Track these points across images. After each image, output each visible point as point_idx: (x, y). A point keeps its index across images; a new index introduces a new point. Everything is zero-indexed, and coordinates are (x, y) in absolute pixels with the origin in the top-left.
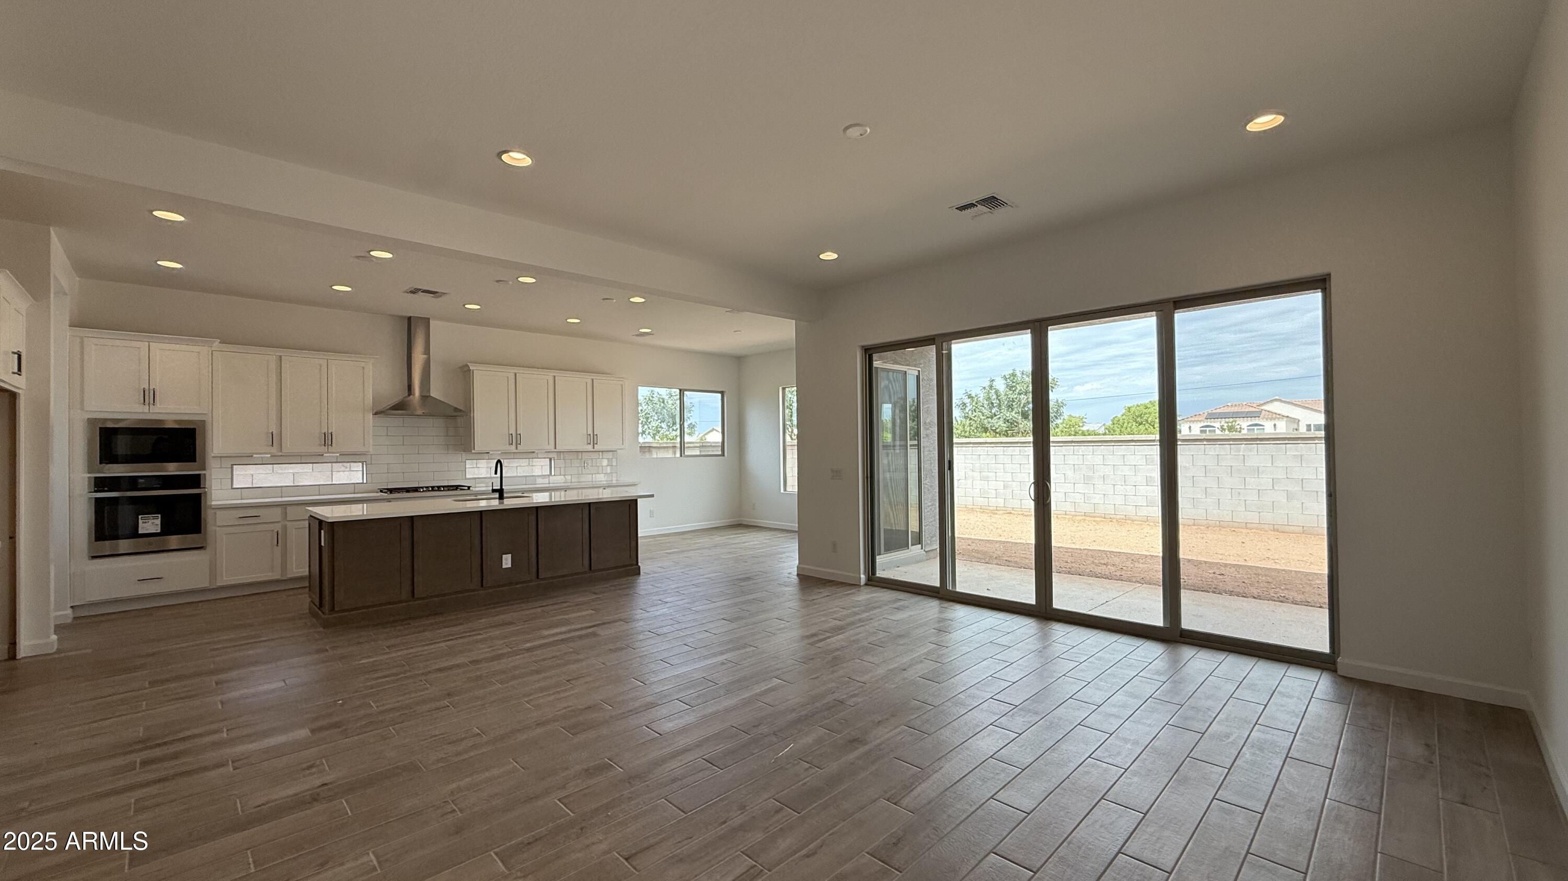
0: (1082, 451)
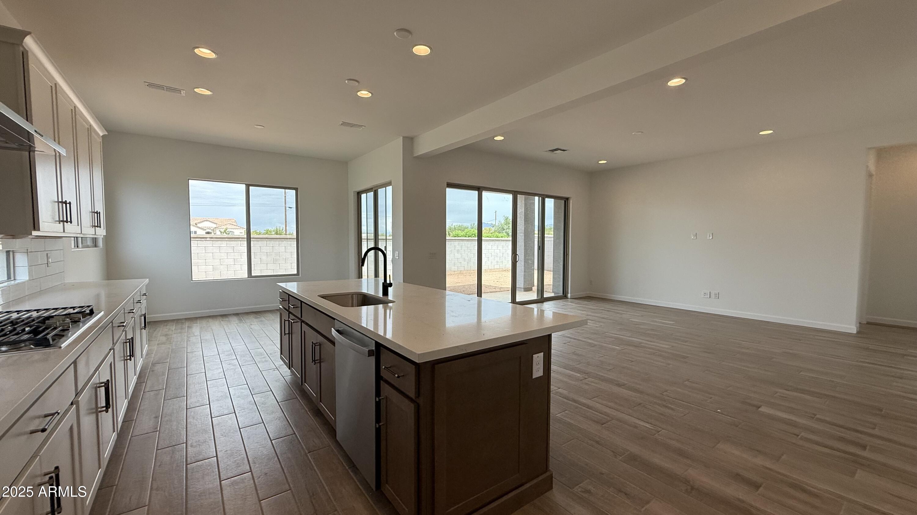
0: (272, 244)
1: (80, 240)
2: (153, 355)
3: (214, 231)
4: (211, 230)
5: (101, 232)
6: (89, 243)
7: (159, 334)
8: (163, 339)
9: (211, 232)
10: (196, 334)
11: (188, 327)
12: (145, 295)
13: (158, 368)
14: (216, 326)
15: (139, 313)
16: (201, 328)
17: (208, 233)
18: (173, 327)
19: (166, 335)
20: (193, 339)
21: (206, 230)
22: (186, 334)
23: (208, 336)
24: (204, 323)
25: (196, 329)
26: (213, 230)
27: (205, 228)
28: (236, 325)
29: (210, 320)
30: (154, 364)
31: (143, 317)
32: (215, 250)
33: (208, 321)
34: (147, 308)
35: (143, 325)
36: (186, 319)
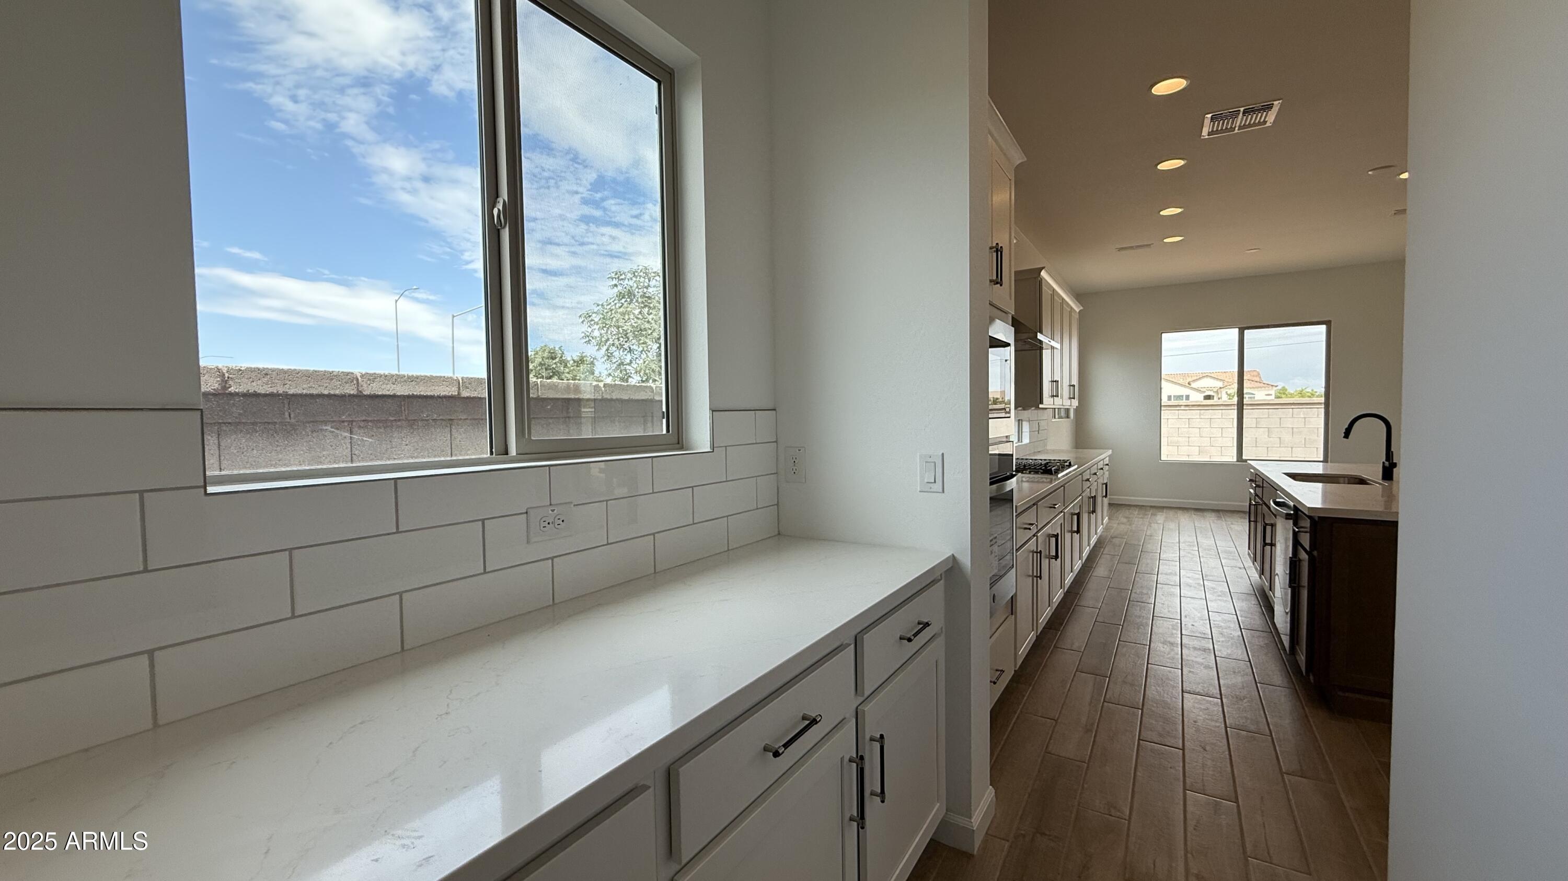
1: (1057, 410)
2: (1112, 531)
3: (1218, 394)
4: (1214, 392)
5: (1075, 403)
6: (1063, 414)
7: (1121, 515)
8: (1125, 520)
9: (1213, 396)
10: (1159, 522)
11: (1152, 514)
12: (1107, 465)
13: (1116, 541)
14: (1185, 520)
15: (1101, 481)
16: (1166, 518)
17: (1208, 397)
18: (1136, 512)
19: (1127, 518)
20: (1154, 526)
21: (1204, 392)
22: (1148, 520)
23: (1172, 525)
24: (1171, 513)
25: (1160, 517)
26: (1217, 392)
27: (1205, 390)
28: (1211, 521)
29: (1180, 512)
30: (1112, 538)
31: (1104, 486)
32: (1203, 424)
33: (1176, 512)
34: (1109, 478)
35: (1104, 494)
36: (1151, 507)
